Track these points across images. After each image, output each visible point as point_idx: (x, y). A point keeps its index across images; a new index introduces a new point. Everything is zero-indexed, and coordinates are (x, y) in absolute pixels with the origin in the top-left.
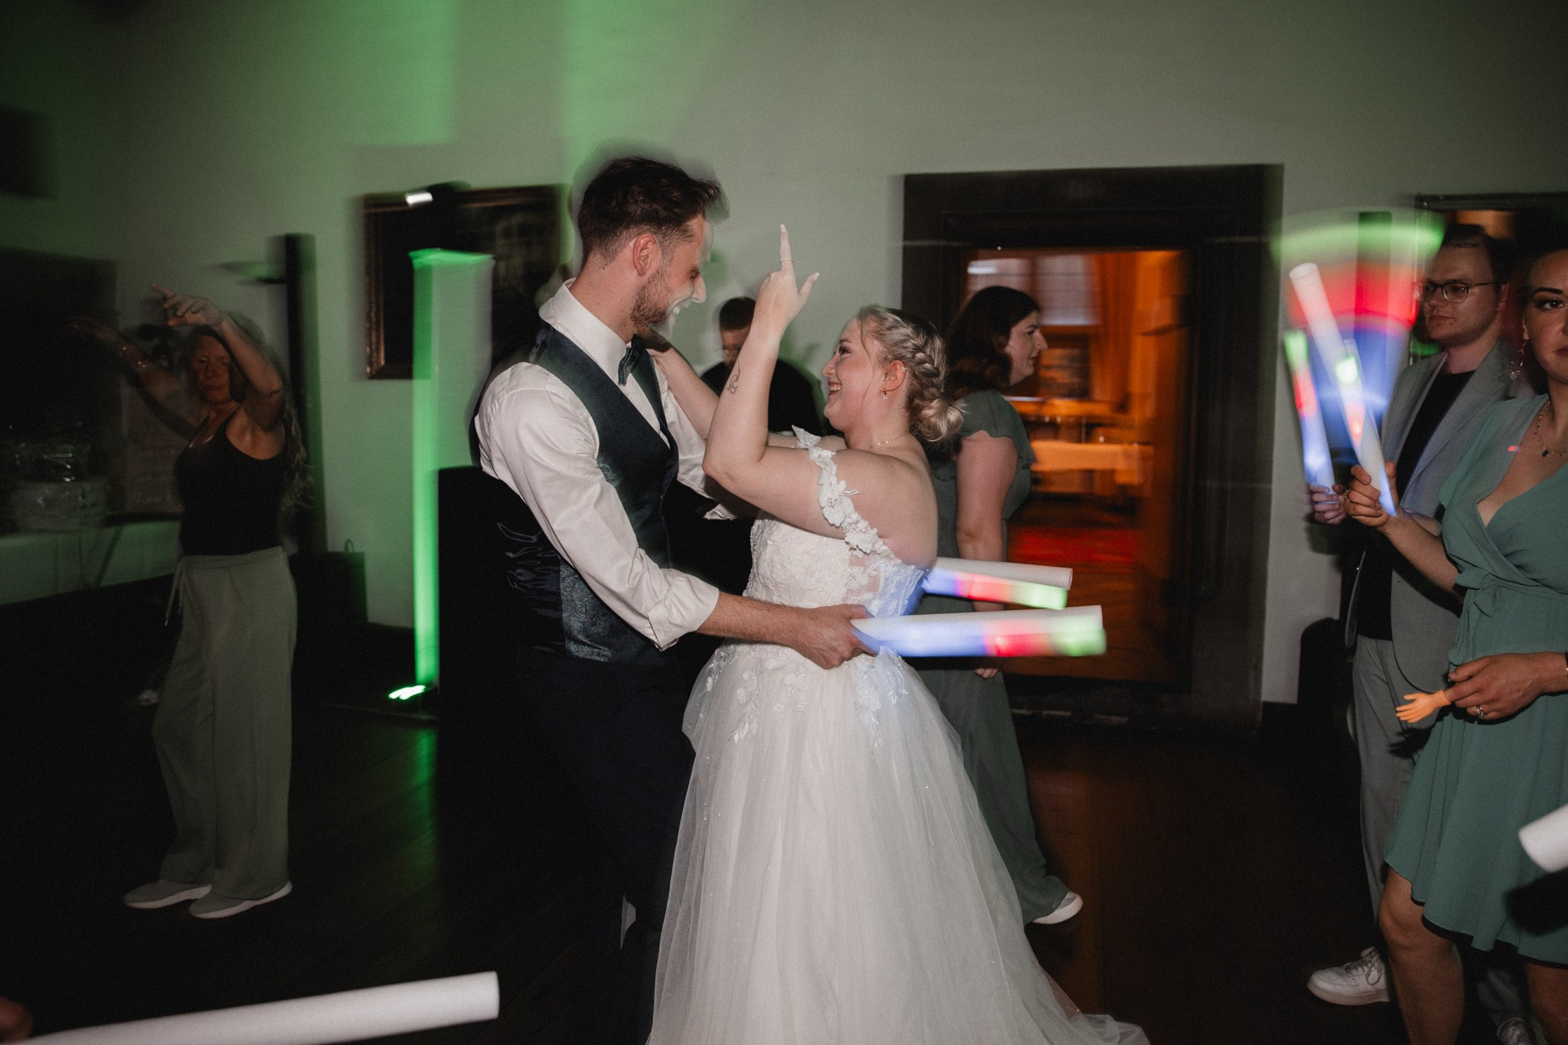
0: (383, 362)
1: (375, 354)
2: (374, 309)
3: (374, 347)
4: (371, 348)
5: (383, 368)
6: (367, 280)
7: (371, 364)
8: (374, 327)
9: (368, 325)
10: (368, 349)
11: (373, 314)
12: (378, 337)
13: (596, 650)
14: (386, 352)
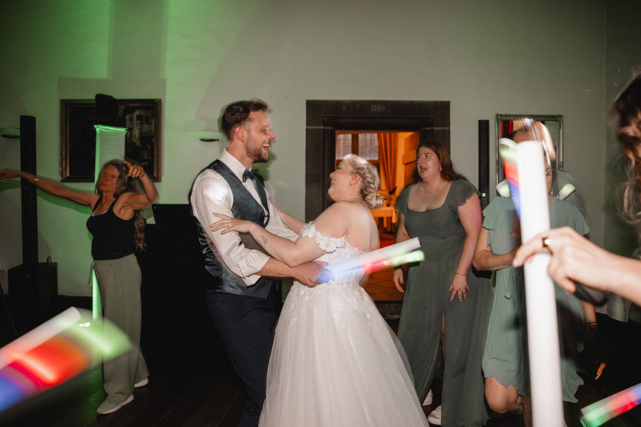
0: (68, 175)
1: (64, 171)
2: (64, 151)
3: (64, 168)
4: (62, 168)
5: (68, 177)
6: (61, 138)
7: (62, 175)
8: (64, 159)
9: (61, 158)
10: (61, 169)
11: (63, 153)
12: (66, 163)
13: (235, 290)
14: (69, 170)
